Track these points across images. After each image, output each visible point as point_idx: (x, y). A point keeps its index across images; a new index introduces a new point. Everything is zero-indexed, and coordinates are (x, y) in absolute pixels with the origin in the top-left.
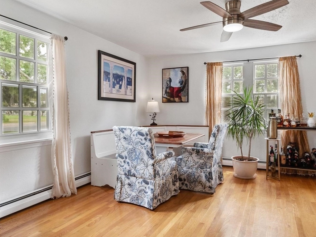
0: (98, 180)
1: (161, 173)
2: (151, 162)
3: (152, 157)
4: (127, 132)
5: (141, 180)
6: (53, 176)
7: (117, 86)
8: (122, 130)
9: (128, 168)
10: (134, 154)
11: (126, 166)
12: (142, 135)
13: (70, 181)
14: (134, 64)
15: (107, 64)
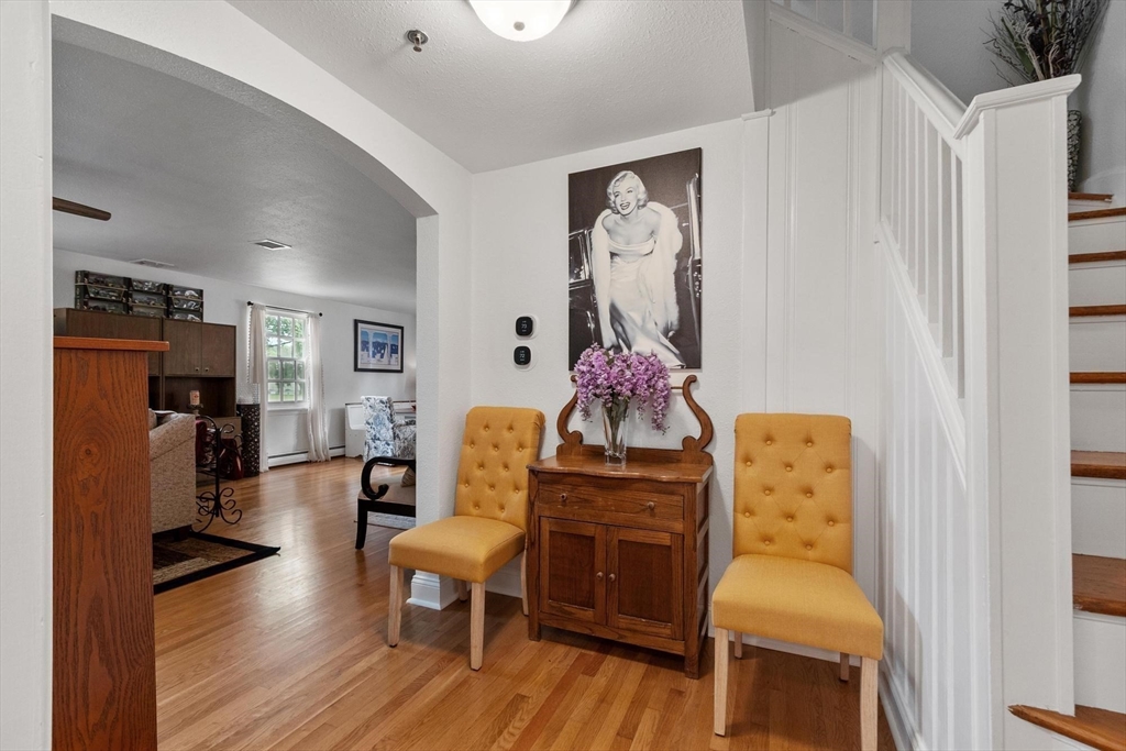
0: (351, 452)
1: (401, 437)
2: (391, 425)
3: (392, 421)
4: (372, 401)
5: (384, 442)
6: (308, 442)
7: (378, 356)
8: (368, 399)
9: (374, 433)
10: (378, 419)
11: (372, 431)
12: (382, 402)
13: (324, 446)
14: (402, 328)
15: (365, 334)
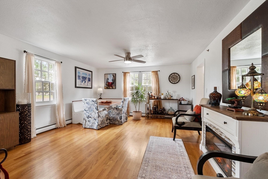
0: (75, 121)
1: (101, 116)
2: (97, 111)
3: (97, 110)
4: (88, 101)
5: (93, 119)
6: (56, 120)
7: (84, 82)
8: (86, 100)
9: (88, 115)
10: (91, 109)
11: (87, 114)
12: (94, 101)
13: (64, 121)
14: (92, 72)
15: (79, 72)
